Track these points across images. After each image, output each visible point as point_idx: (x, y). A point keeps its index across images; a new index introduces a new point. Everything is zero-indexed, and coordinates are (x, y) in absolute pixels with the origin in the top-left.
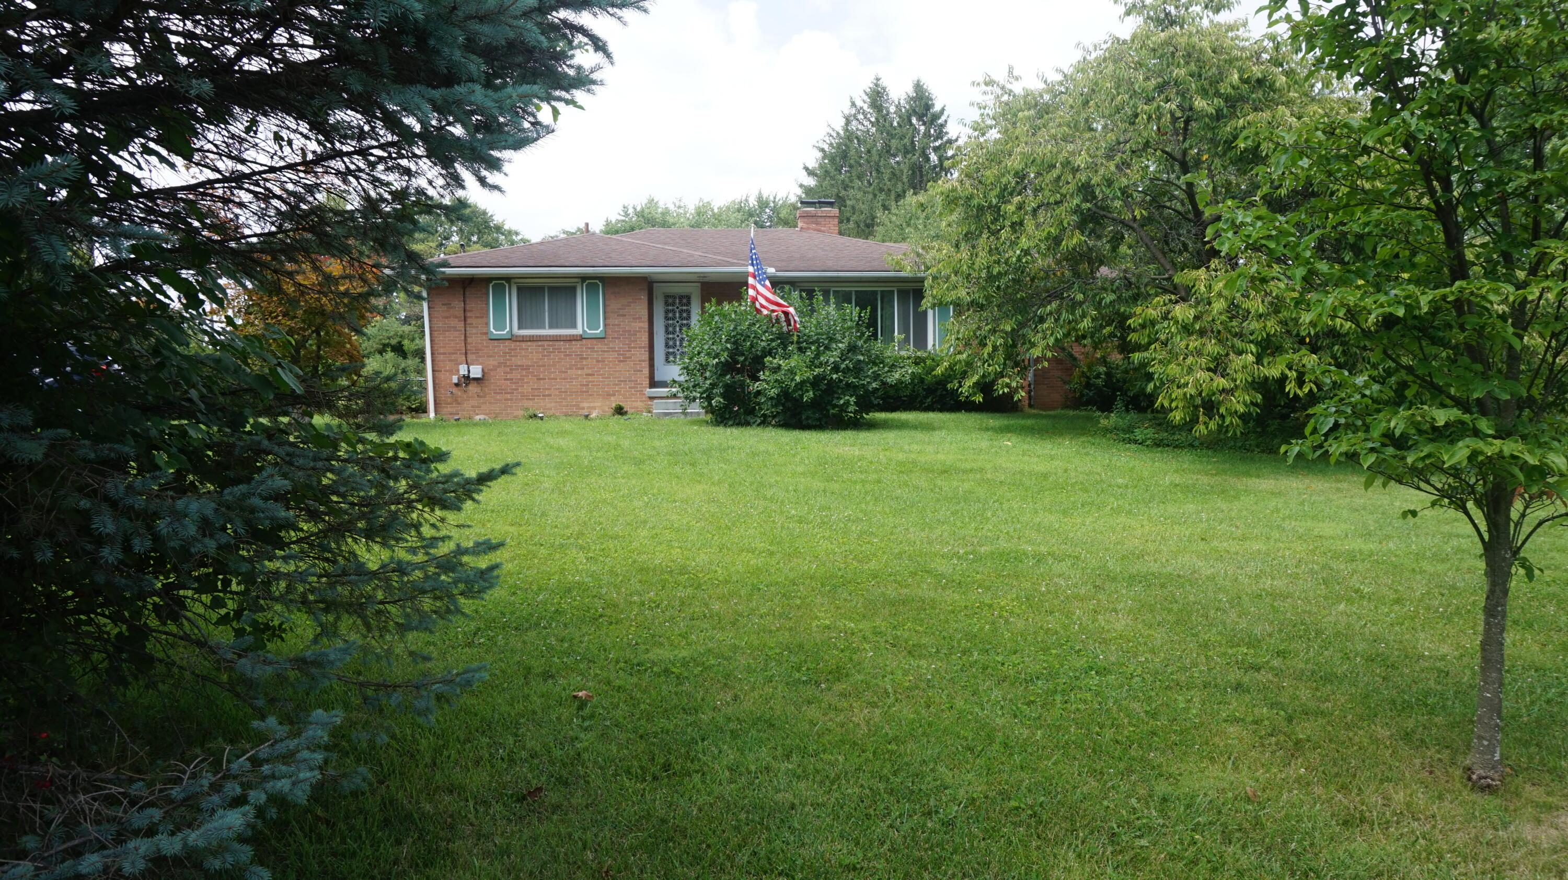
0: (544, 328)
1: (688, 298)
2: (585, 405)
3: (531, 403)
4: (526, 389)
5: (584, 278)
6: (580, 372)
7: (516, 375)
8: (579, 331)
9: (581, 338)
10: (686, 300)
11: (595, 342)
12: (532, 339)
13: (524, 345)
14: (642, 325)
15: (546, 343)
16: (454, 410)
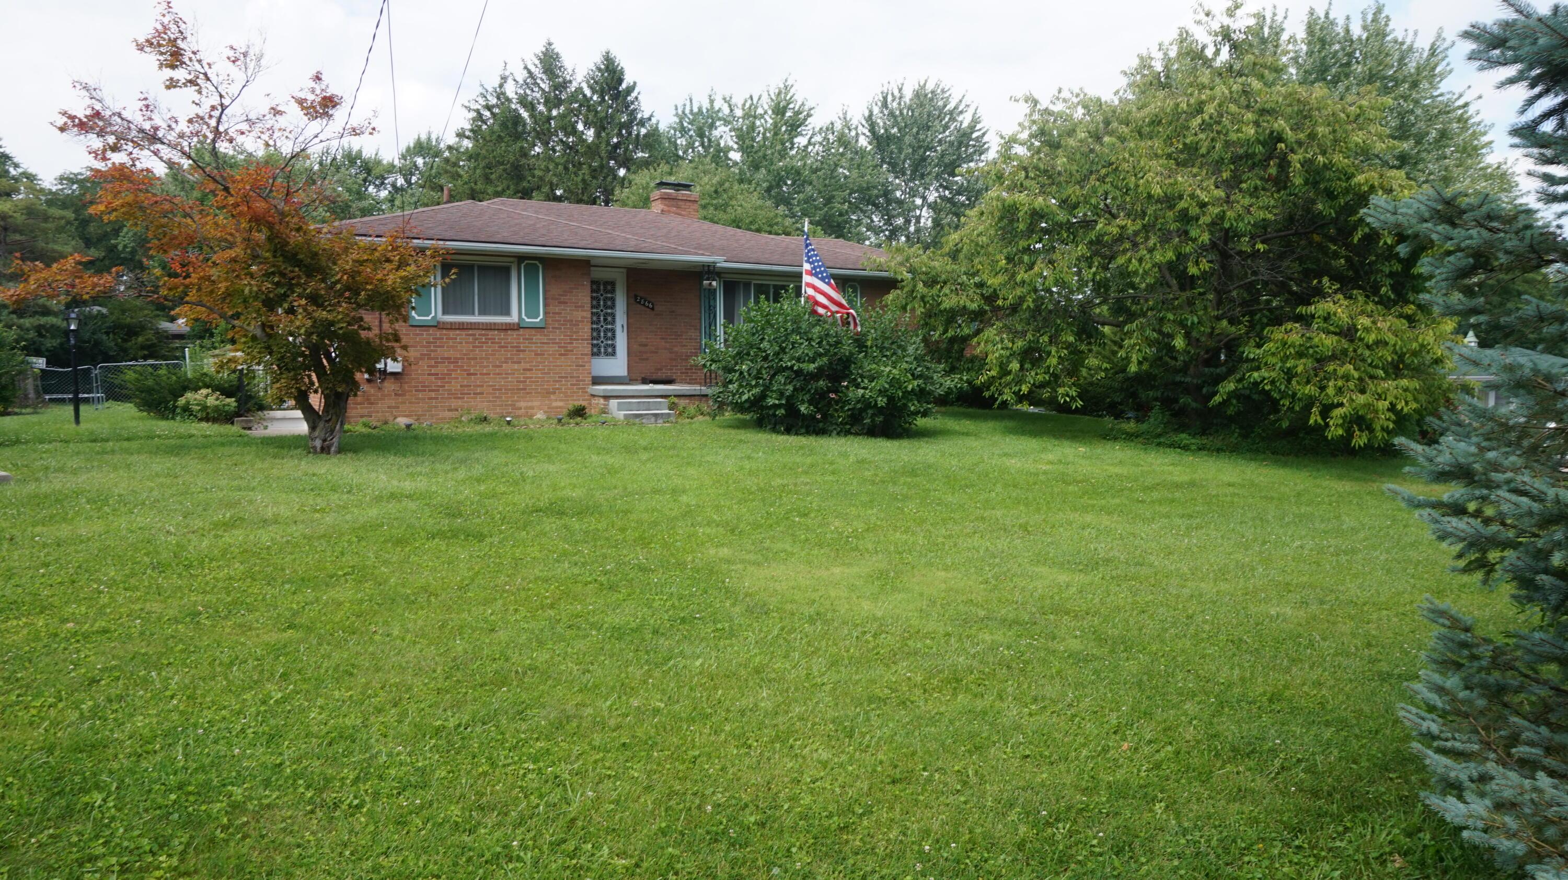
0: (473, 314)
1: (613, 284)
2: (522, 404)
3: (460, 403)
4: (455, 386)
5: (521, 258)
6: (516, 366)
7: (442, 369)
8: (514, 318)
9: (517, 327)
10: (610, 286)
11: (533, 332)
12: (462, 327)
13: (452, 334)
14: (585, 314)
15: (477, 332)
16: (365, 411)
